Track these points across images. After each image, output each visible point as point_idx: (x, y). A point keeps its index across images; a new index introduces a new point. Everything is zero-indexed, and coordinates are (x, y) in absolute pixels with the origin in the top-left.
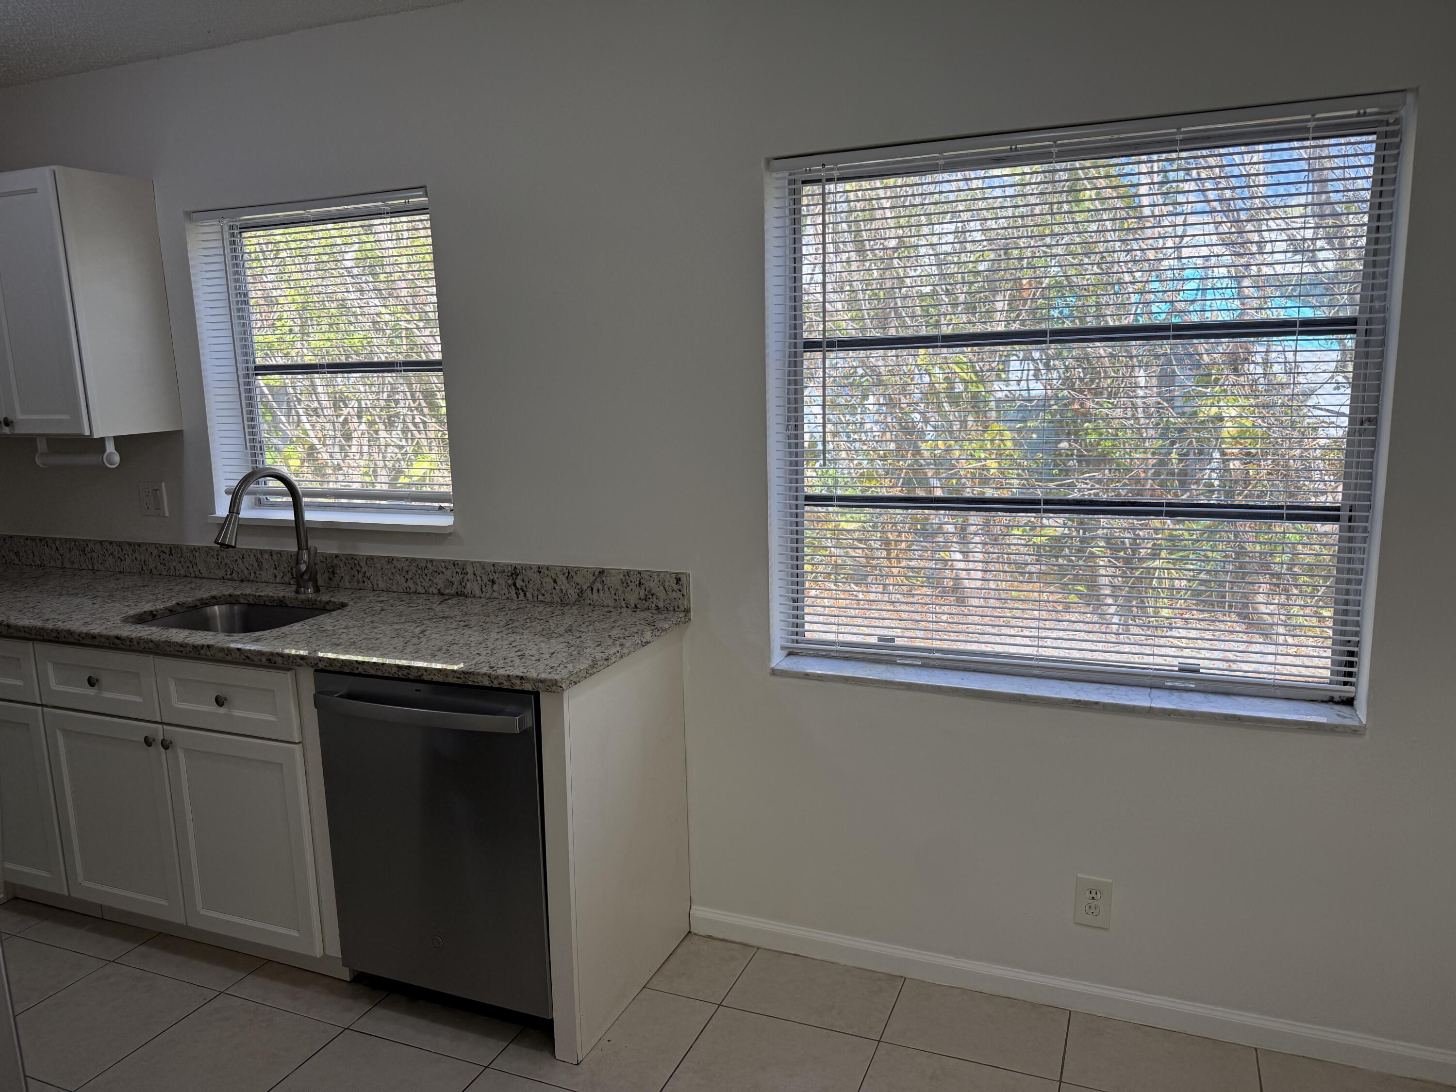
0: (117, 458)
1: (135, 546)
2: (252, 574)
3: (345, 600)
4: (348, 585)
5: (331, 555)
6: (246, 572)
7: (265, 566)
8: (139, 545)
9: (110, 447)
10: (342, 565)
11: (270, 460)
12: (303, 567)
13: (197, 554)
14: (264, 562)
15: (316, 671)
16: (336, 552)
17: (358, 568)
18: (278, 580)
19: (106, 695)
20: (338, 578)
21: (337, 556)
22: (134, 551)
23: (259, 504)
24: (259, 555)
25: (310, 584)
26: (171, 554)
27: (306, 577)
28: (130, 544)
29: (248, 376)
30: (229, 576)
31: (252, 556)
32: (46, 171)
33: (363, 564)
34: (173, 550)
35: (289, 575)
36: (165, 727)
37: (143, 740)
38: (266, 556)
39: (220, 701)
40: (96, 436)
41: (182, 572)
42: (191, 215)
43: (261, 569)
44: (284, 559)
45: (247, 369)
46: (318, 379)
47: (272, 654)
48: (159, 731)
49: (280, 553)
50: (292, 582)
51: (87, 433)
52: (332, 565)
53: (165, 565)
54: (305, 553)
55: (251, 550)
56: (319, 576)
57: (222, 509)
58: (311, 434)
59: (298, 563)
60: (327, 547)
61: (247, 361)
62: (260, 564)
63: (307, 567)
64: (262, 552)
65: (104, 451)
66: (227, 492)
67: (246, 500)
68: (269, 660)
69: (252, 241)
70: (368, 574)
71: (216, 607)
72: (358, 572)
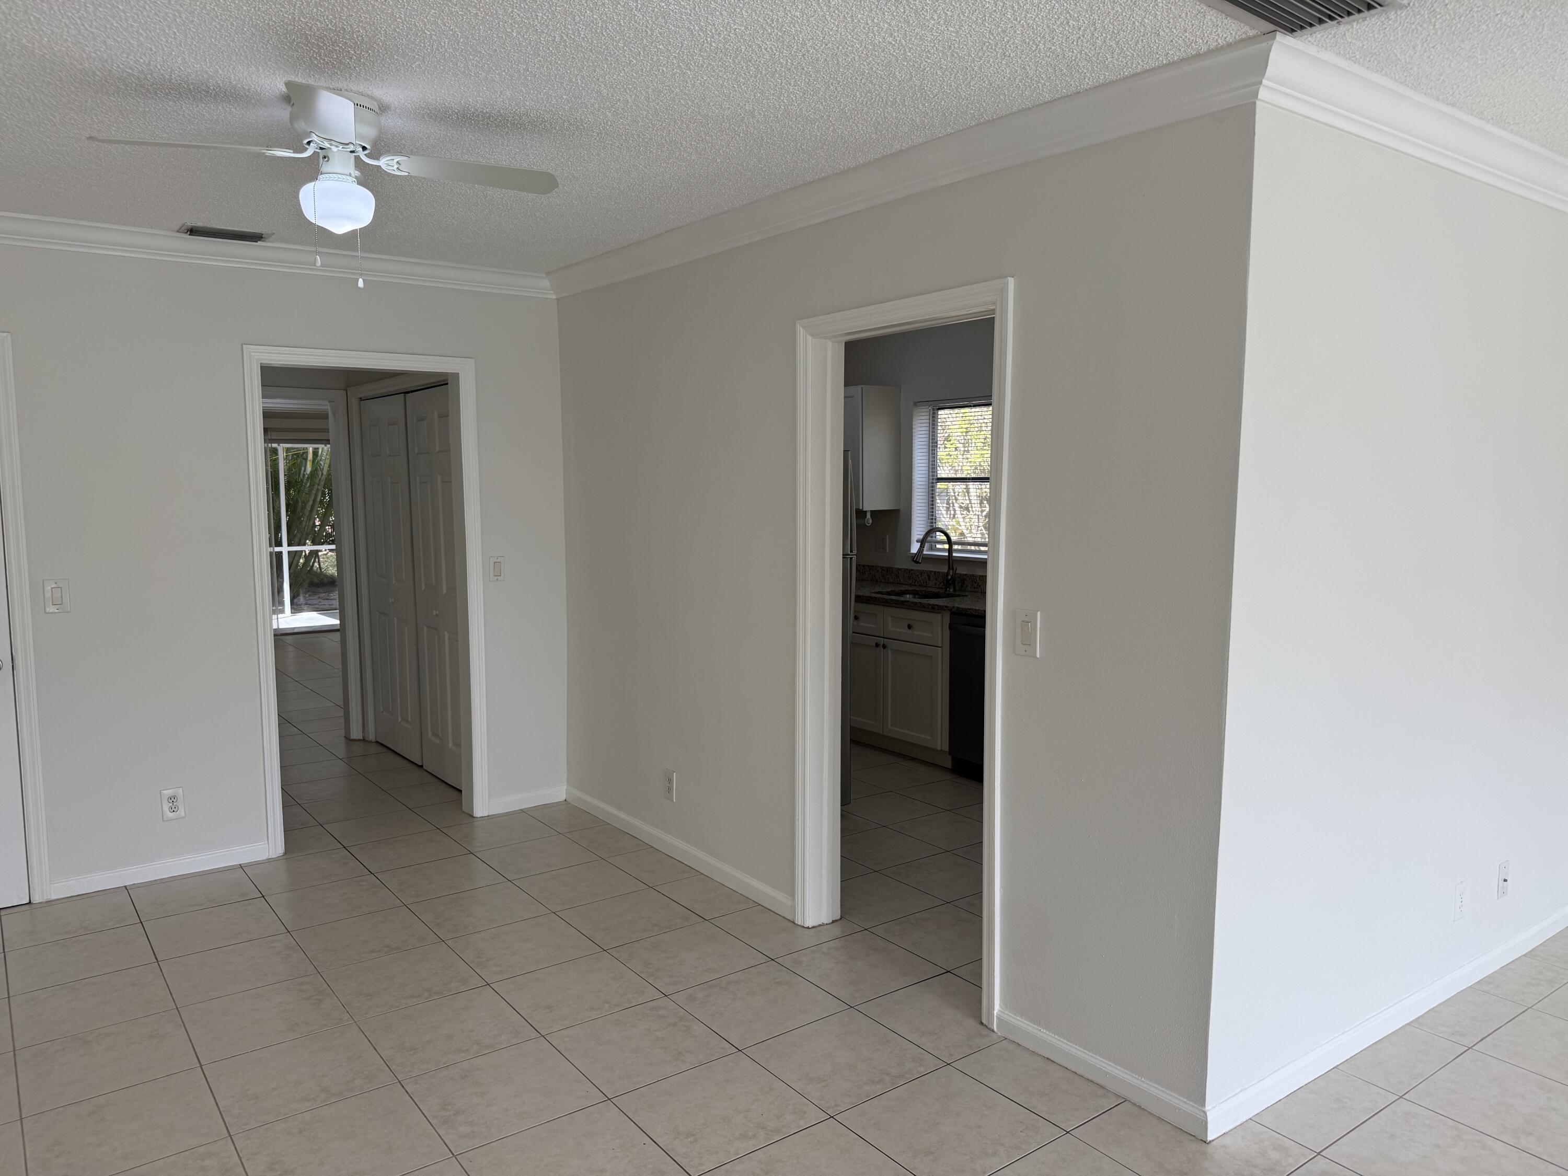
0: (871, 521)
1: (871, 567)
2: (925, 583)
3: (967, 594)
4: (970, 589)
5: (963, 574)
6: (922, 581)
7: (932, 578)
8: (873, 566)
9: (869, 516)
10: (967, 579)
11: (940, 525)
12: (950, 577)
13: (900, 572)
14: (931, 577)
15: (951, 613)
16: (966, 573)
17: (975, 581)
18: (937, 586)
19: (861, 624)
20: (965, 586)
21: (966, 575)
22: (870, 569)
23: (931, 549)
24: (929, 573)
25: (952, 587)
26: (887, 571)
27: (951, 582)
28: (868, 566)
29: (933, 483)
30: (913, 584)
31: (926, 574)
32: (859, 387)
33: (978, 579)
34: (889, 570)
35: (942, 584)
36: (885, 639)
37: (874, 645)
38: (933, 574)
39: (910, 627)
40: (864, 510)
41: (892, 581)
42: (916, 404)
43: (929, 580)
44: (941, 575)
45: (933, 479)
46: (972, 485)
47: (934, 605)
48: (881, 641)
49: (939, 572)
50: (943, 587)
51: (861, 508)
52: (963, 578)
53: (883, 577)
54: (951, 571)
55: (926, 571)
56: (956, 584)
57: (915, 548)
58: (962, 524)
59: (947, 576)
60: (962, 570)
61: (933, 476)
62: (929, 577)
63: (951, 577)
64: (931, 571)
65: (866, 517)
66: (917, 541)
67: (927, 545)
68: (932, 608)
69: (942, 414)
70: (979, 584)
71: (908, 595)
72: (975, 583)
